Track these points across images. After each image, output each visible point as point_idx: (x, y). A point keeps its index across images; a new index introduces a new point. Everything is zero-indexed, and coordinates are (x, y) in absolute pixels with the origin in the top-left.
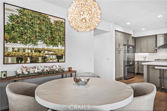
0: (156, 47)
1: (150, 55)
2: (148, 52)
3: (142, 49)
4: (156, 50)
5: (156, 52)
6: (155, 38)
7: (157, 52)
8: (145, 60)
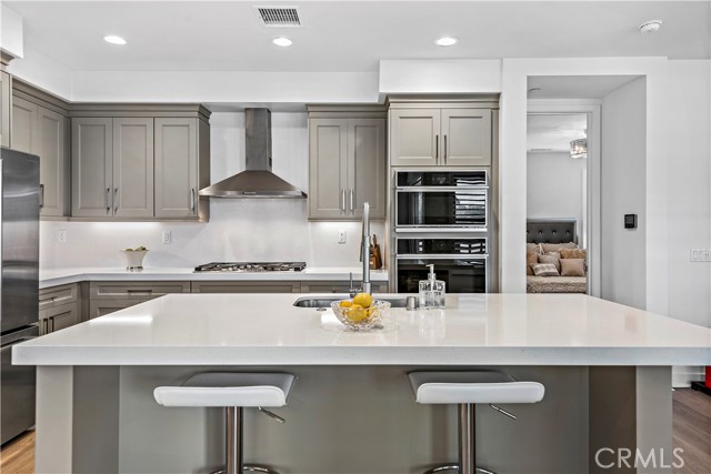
0: (205, 182)
1: (169, 236)
2: (154, 218)
3: (120, 190)
4: (205, 200)
5: (201, 215)
6: (195, 124)
7: (207, 218)
8: (140, 268)
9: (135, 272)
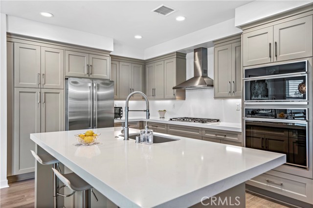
8: (164, 118)
9: (162, 119)
